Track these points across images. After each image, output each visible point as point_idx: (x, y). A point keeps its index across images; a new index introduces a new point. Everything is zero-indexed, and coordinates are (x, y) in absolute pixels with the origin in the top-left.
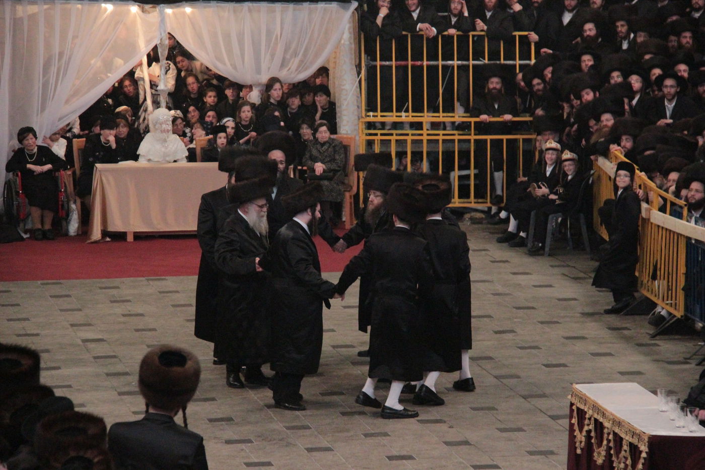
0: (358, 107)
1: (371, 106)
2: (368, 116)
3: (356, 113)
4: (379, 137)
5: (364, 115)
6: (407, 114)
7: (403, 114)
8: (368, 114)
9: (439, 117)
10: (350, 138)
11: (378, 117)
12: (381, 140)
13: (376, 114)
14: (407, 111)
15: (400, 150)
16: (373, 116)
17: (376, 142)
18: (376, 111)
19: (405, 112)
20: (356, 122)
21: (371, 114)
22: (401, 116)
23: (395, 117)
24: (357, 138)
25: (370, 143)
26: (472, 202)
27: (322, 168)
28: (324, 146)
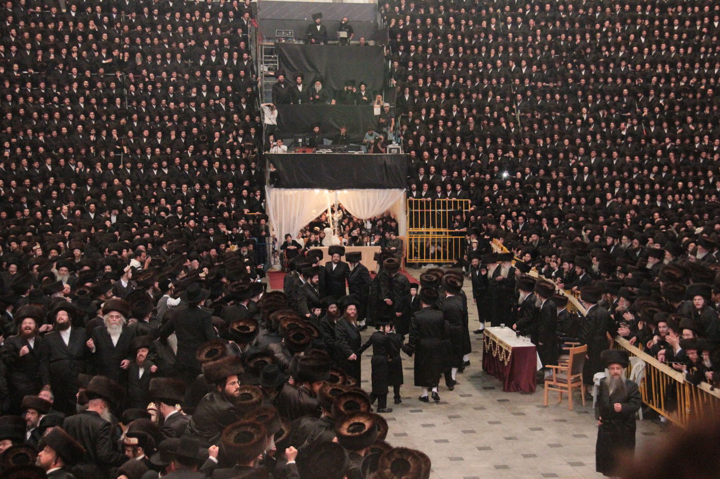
0: (406, 226)
1: (411, 226)
3: (405, 228)
4: (414, 237)
5: (408, 229)
7: (423, 229)
8: (410, 229)
9: (436, 230)
11: (414, 230)
15: (421, 242)
16: (412, 229)
17: (413, 239)
18: (413, 227)
20: (405, 232)
23: (420, 230)
24: (406, 237)
25: (410, 239)
26: (448, 261)
27: (393, 248)
28: (394, 241)
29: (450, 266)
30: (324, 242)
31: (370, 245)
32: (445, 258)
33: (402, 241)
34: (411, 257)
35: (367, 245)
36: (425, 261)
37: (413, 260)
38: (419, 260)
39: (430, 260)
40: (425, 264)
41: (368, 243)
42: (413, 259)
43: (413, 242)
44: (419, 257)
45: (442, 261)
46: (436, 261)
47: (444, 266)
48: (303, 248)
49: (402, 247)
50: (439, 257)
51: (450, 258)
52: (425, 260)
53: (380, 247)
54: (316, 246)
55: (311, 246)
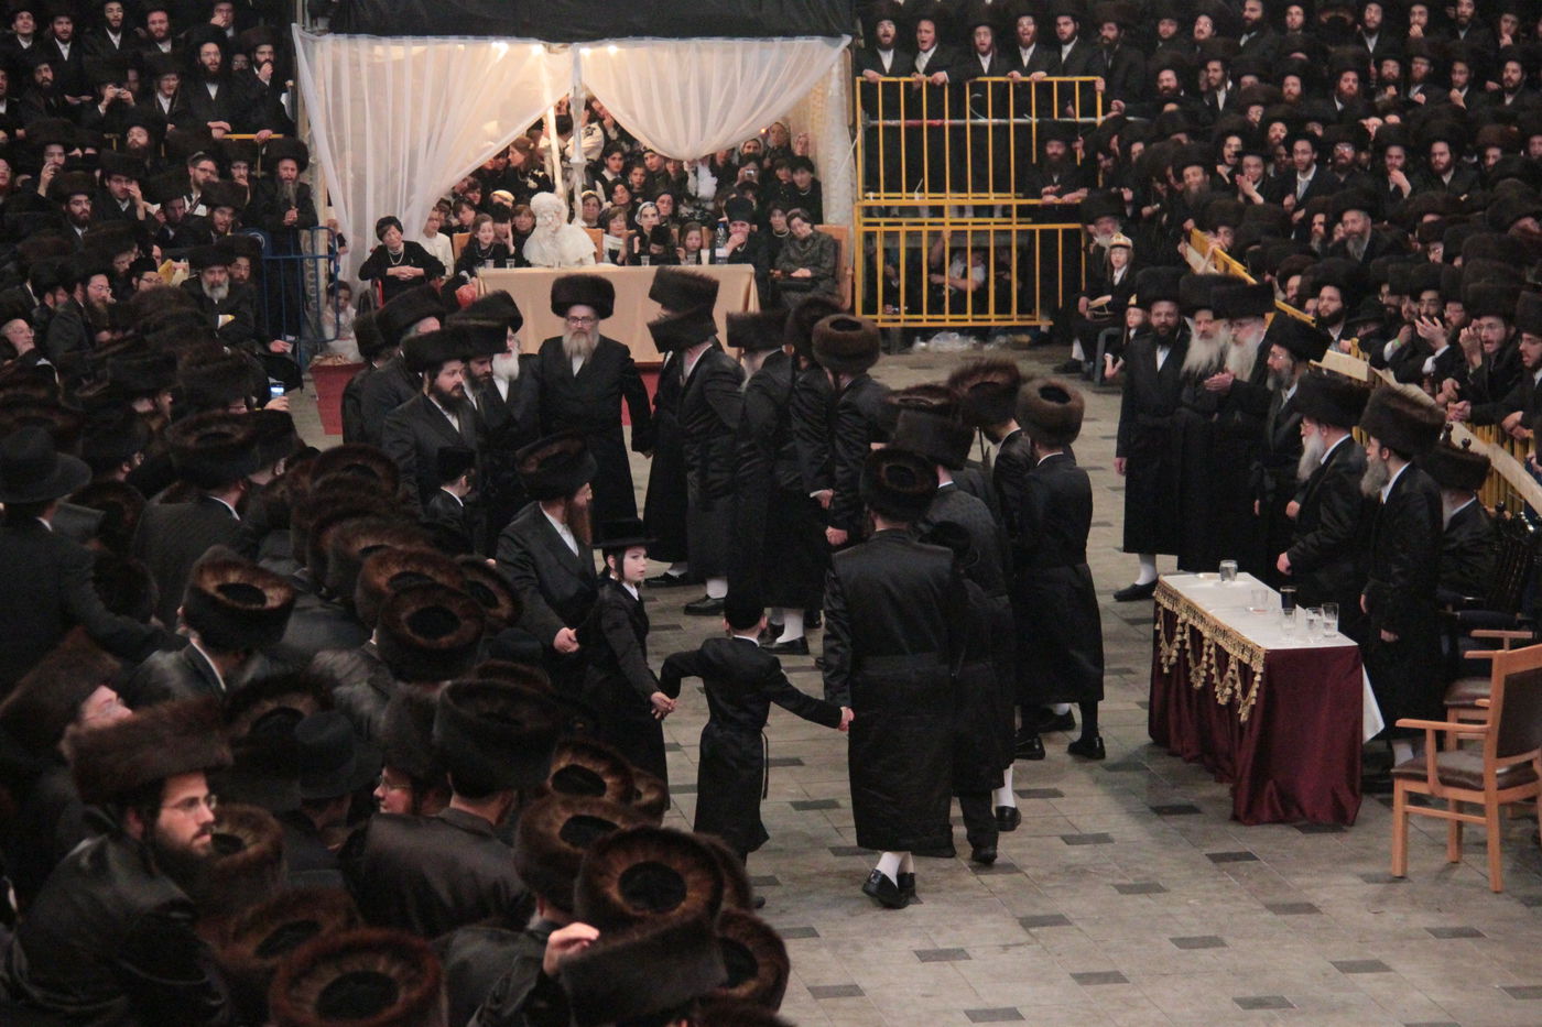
0: (852, 185)
1: (871, 183)
2: (867, 198)
3: (849, 194)
4: (883, 228)
5: (860, 196)
6: (922, 195)
7: (917, 195)
8: (867, 195)
9: (967, 198)
10: (841, 230)
11: (882, 199)
12: (886, 233)
13: (877, 195)
14: (922, 190)
15: (912, 245)
16: (874, 198)
17: (878, 234)
18: (878, 190)
19: (919, 191)
20: (849, 207)
21: (871, 194)
22: (913, 198)
23: (904, 199)
24: (851, 229)
25: (869, 237)
26: (1015, 319)
27: (803, 272)
28: (804, 241)
29: (1025, 339)
30: (532, 250)
31: (713, 260)
32: (1003, 307)
33: (836, 245)
34: (870, 308)
35: (699, 261)
36: (924, 319)
37: (882, 318)
38: (903, 316)
39: (947, 318)
40: (926, 334)
41: (705, 254)
42: (880, 316)
43: (880, 244)
44: (903, 308)
45: (992, 319)
46: (969, 319)
47: (1002, 339)
48: (450, 272)
49: (836, 265)
50: (981, 307)
51: (1025, 308)
52: (925, 316)
53: (750, 268)
54: (500, 264)
55: (482, 263)
